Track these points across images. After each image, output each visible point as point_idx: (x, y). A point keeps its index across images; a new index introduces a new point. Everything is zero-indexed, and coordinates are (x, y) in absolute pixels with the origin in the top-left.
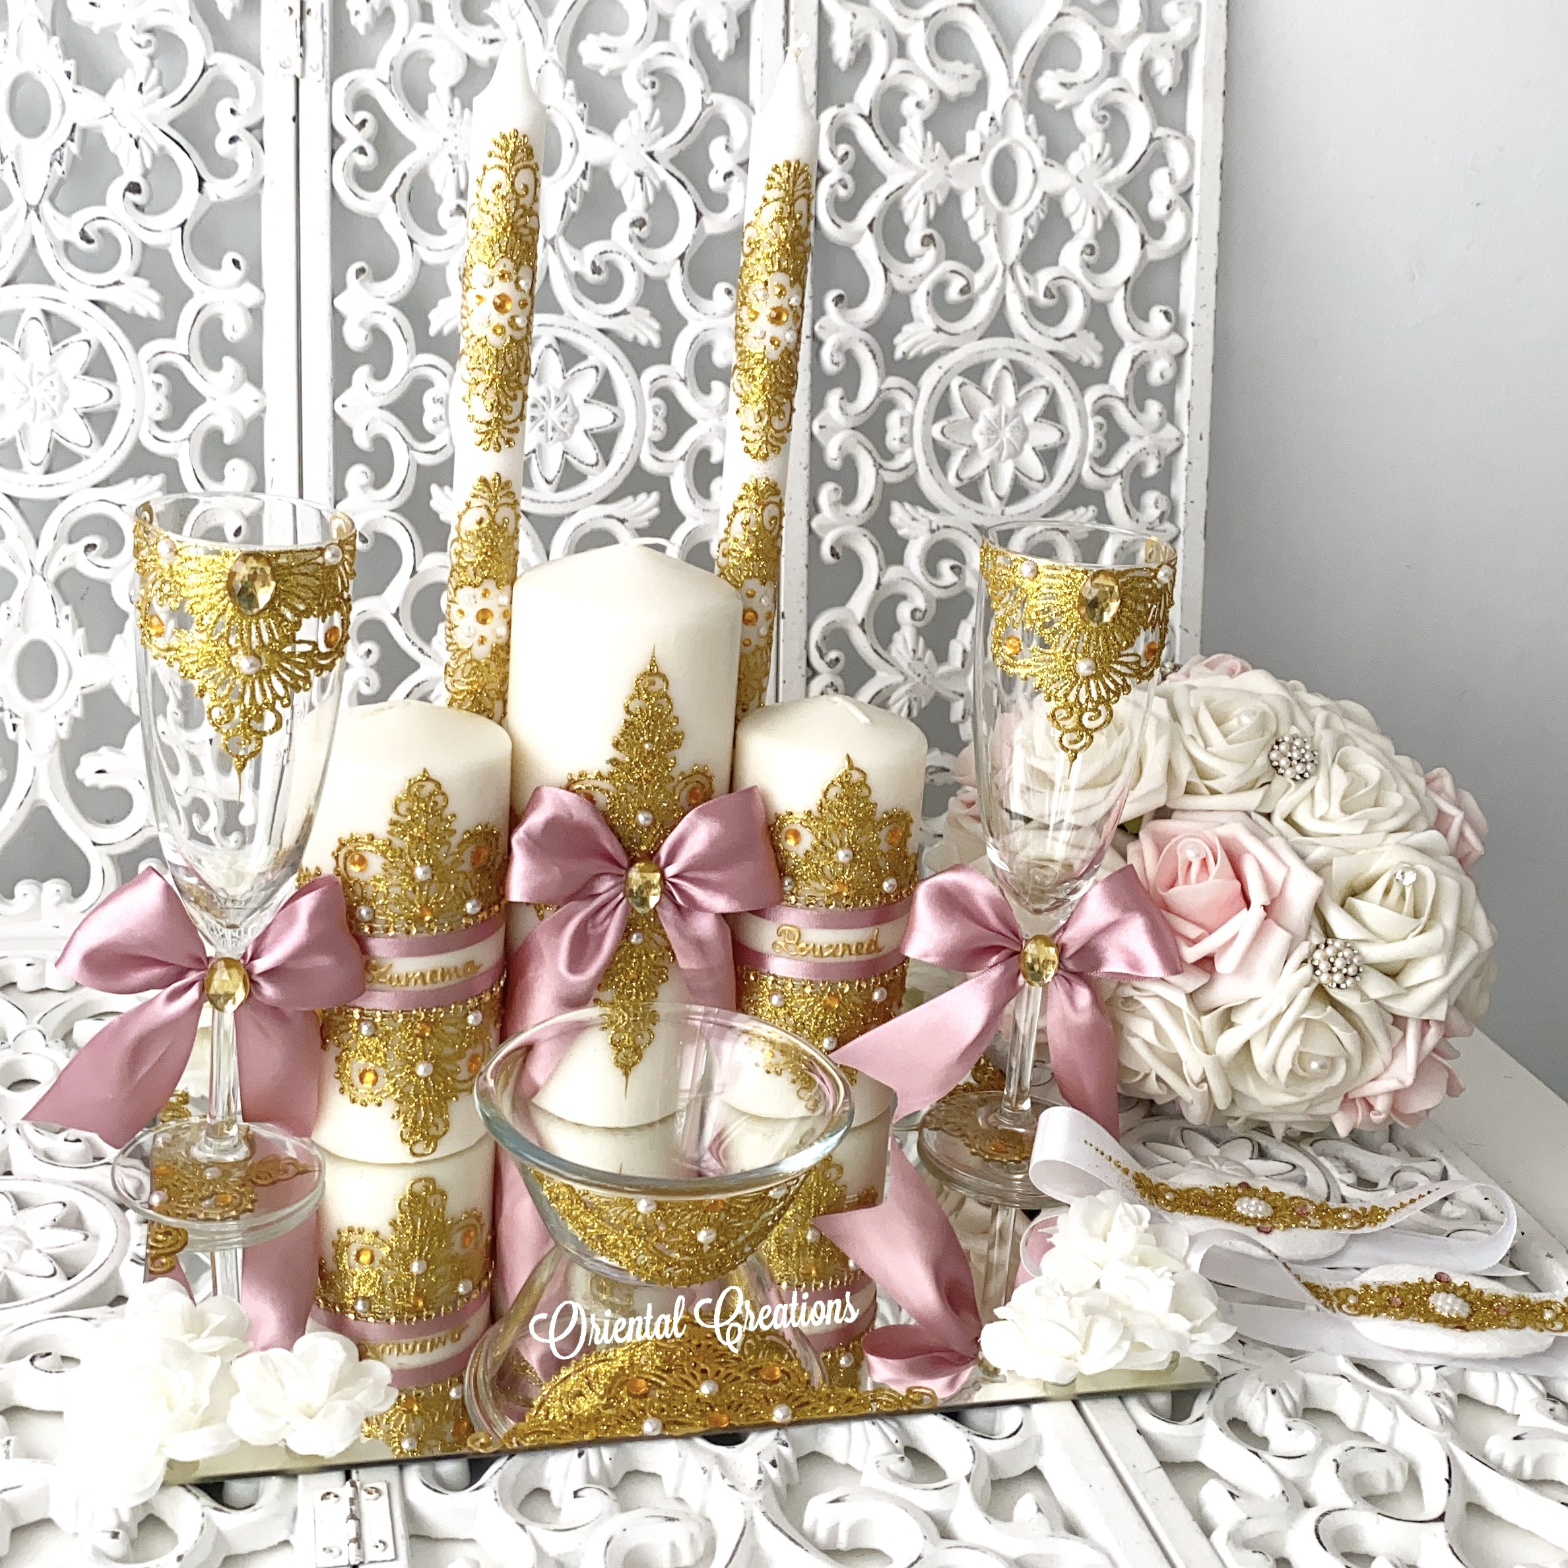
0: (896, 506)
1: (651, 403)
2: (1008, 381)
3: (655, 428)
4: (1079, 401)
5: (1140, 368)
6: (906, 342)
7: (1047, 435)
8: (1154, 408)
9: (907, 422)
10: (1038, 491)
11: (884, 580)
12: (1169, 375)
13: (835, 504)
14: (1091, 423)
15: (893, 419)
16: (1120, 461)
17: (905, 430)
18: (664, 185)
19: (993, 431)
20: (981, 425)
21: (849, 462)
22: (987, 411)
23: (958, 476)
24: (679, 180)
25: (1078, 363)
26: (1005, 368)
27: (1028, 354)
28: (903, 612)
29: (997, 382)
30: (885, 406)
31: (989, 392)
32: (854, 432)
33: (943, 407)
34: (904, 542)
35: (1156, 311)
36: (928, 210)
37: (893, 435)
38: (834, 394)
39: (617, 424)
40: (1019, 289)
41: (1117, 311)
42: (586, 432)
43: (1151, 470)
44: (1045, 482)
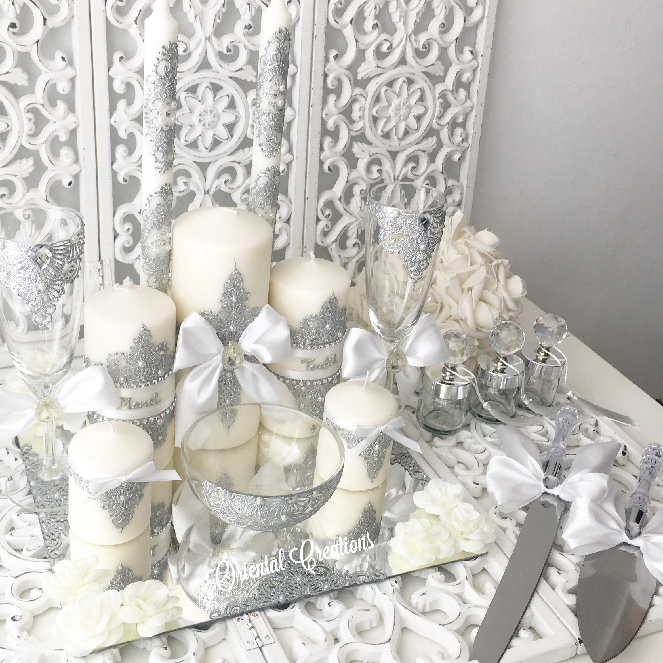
0: (355, 144)
2: (405, 86)
4: (433, 93)
5: (459, 75)
6: (362, 72)
7: (418, 110)
8: (462, 92)
9: (362, 109)
10: (414, 133)
11: (350, 179)
12: (470, 79)
13: (331, 148)
14: (438, 102)
15: (356, 107)
16: (448, 118)
17: (361, 113)
19: (398, 109)
20: (393, 107)
21: (337, 128)
22: (395, 102)
23: (382, 131)
24: (266, 5)
25: (434, 75)
26: (404, 81)
27: (414, 74)
28: (356, 190)
29: (401, 88)
30: (354, 100)
31: (397, 93)
32: (340, 115)
33: (377, 99)
34: (358, 159)
35: (467, 50)
36: (376, 12)
37: (356, 114)
38: (332, 98)
39: (237, 119)
40: (412, 44)
41: (452, 51)
42: (223, 125)
43: (460, 120)
44: (417, 130)
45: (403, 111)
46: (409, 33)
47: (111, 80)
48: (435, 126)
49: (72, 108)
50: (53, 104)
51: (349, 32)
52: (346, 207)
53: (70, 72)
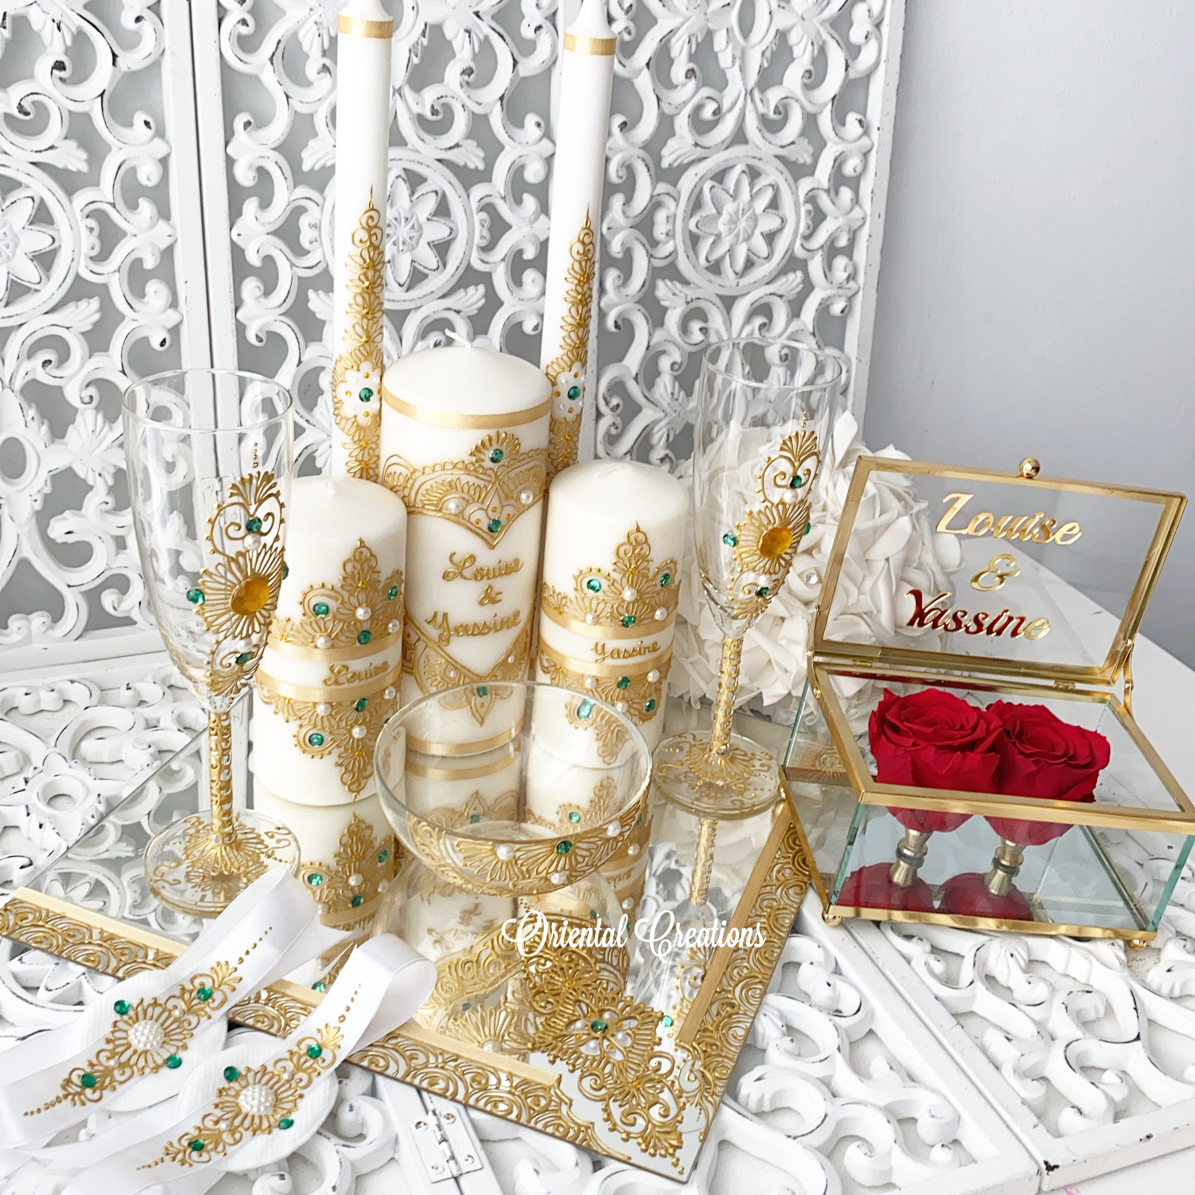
0: (660, 284)
1: (479, 217)
2: (746, 181)
3: (482, 237)
4: (795, 193)
5: (839, 163)
6: (669, 156)
7: (770, 223)
8: (846, 193)
9: (671, 219)
10: (762, 264)
11: (652, 343)
12: (859, 170)
13: (618, 288)
14: (803, 210)
15: (661, 216)
16: (821, 237)
17: (670, 226)
18: (486, 38)
19: (733, 221)
20: (724, 217)
21: (628, 253)
22: (729, 207)
23: (707, 259)
24: (500, 34)
25: (795, 163)
26: (744, 172)
27: (760, 159)
28: (665, 363)
29: (738, 183)
30: (655, 205)
31: (731, 192)
32: (633, 230)
33: (697, 204)
34: (665, 309)
35: (852, 119)
36: (691, 48)
37: (660, 229)
38: (618, 200)
39: (453, 235)
40: (756, 108)
41: (825, 122)
42: (429, 244)
43: (843, 242)
44: (768, 258)
46: (750, 87)
47: (230, 162)
48: (799, 252)
49: (164, 213)
50: (133, 206)
51: (644, 83)
52: (647, 394)
53: (159, 148)
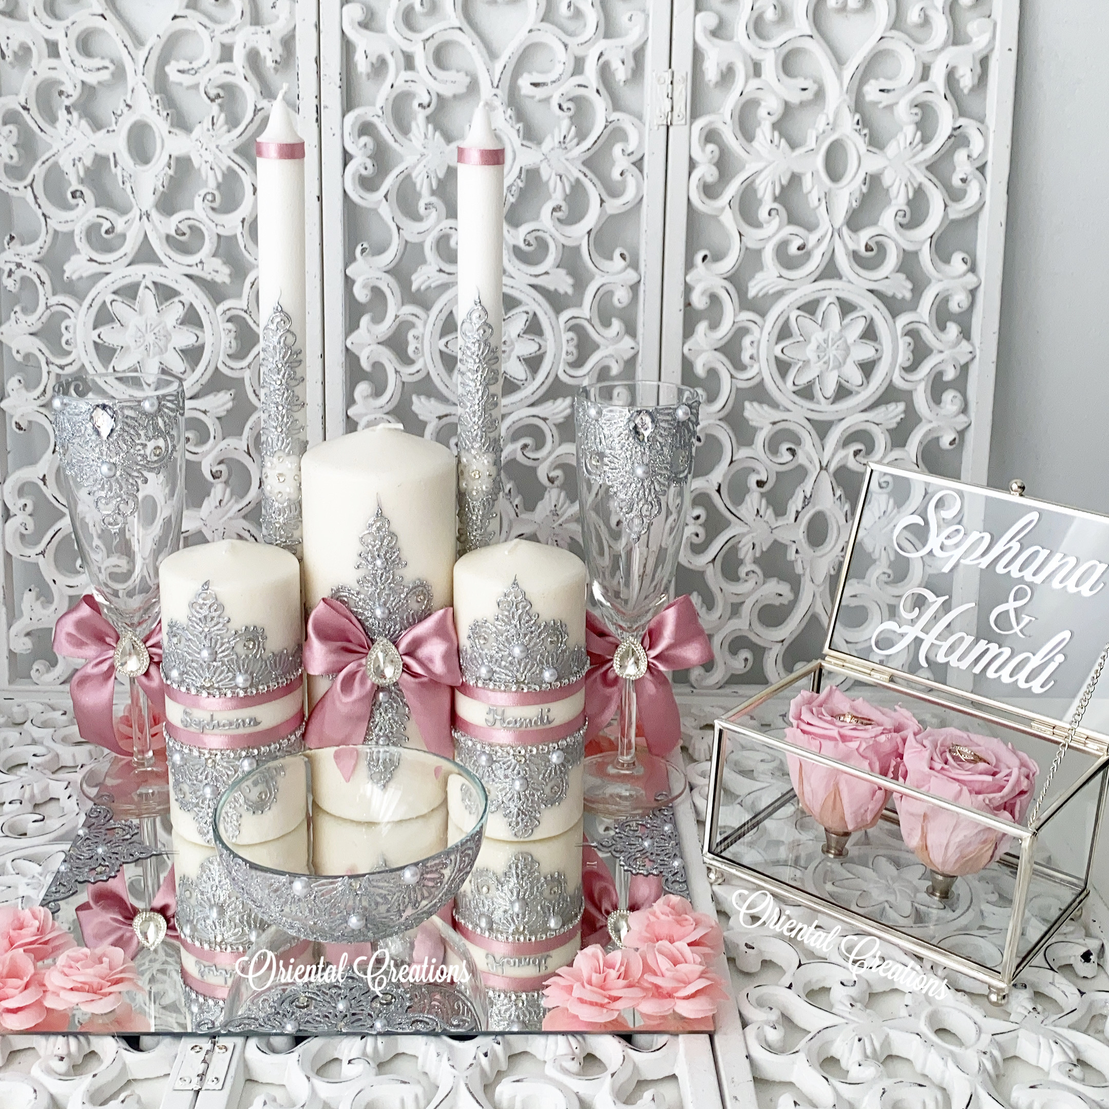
0: (748, 405)
1: (567, 336)
3: (569, 353)
4: (891, 326)
5: (941, 299)
6: (757, 286)
8: (953, 329)
9: (755, 344)
10: (857, 392)
11: (735, 459)
14: (901, 342)
15: (746, 341)
17: (754, 350)
18: (577, 181)
19: (822, 350)
20: (812, 346)
21: (713, 373)
22: (818, 336)
23: (794, 383)
25: (891, 298)
26: (833, 303)
27: (852, 293)
29: (826, 314)
31: (820, 321)
32: (716, 353)
33: (783, 333)
35: (956, 257)
36: (774, 190)
37: (746, 353)
38: (702, 327)
39: (541, 351)
40: (845, 244)
41: (925, 258)
42: (518, 357)
43: (949, 376)
44: (863, 386)
45: (832, 352)
46: (837, 226)
48: (898, 382)
52: (733, 509)
